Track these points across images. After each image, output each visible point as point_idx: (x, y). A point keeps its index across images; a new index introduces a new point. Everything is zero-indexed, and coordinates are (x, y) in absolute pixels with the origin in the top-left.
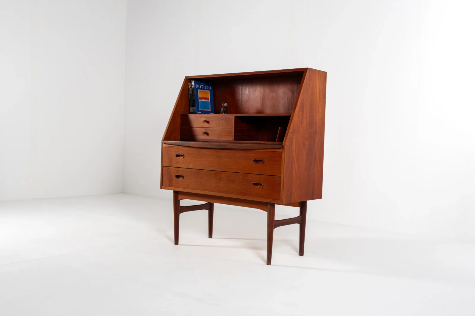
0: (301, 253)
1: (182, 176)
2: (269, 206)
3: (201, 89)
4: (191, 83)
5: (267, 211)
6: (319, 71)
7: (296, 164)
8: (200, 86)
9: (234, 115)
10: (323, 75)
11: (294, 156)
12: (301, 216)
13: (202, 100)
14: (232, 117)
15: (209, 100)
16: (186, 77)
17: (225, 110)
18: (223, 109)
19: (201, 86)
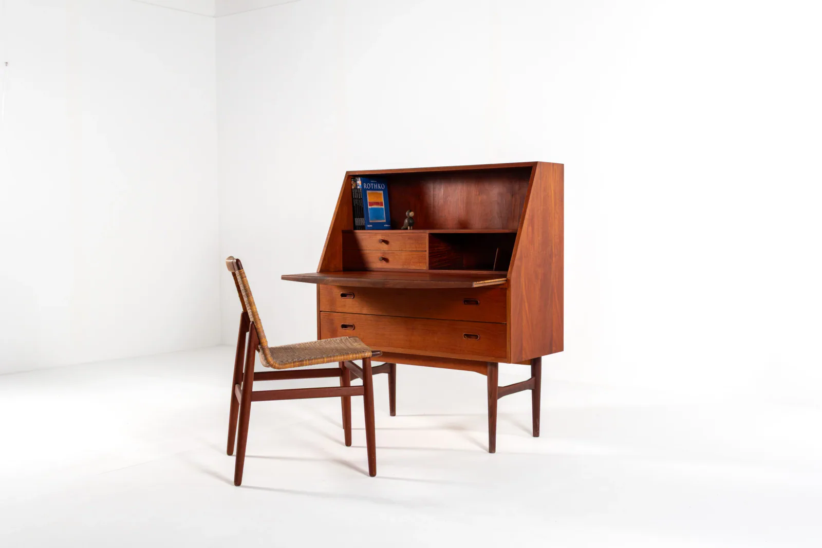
0: (536, 433)
1: (352, 326)
2: (489, 368)
3: (371, 189)
4: (355, 181)
5: (486, 375)
6: (553, 164)
7: (526, 304)
8: (368, 185)
9: (428, 231)
10: (559, 169)
11: (524, 293)
12: (534, 378)
13: (373, 207)
14: (425, 235)
15: (382, 205)
16: (347, 172)
17: (411, 222)
18: (408, 221)
19: (371, 185)
